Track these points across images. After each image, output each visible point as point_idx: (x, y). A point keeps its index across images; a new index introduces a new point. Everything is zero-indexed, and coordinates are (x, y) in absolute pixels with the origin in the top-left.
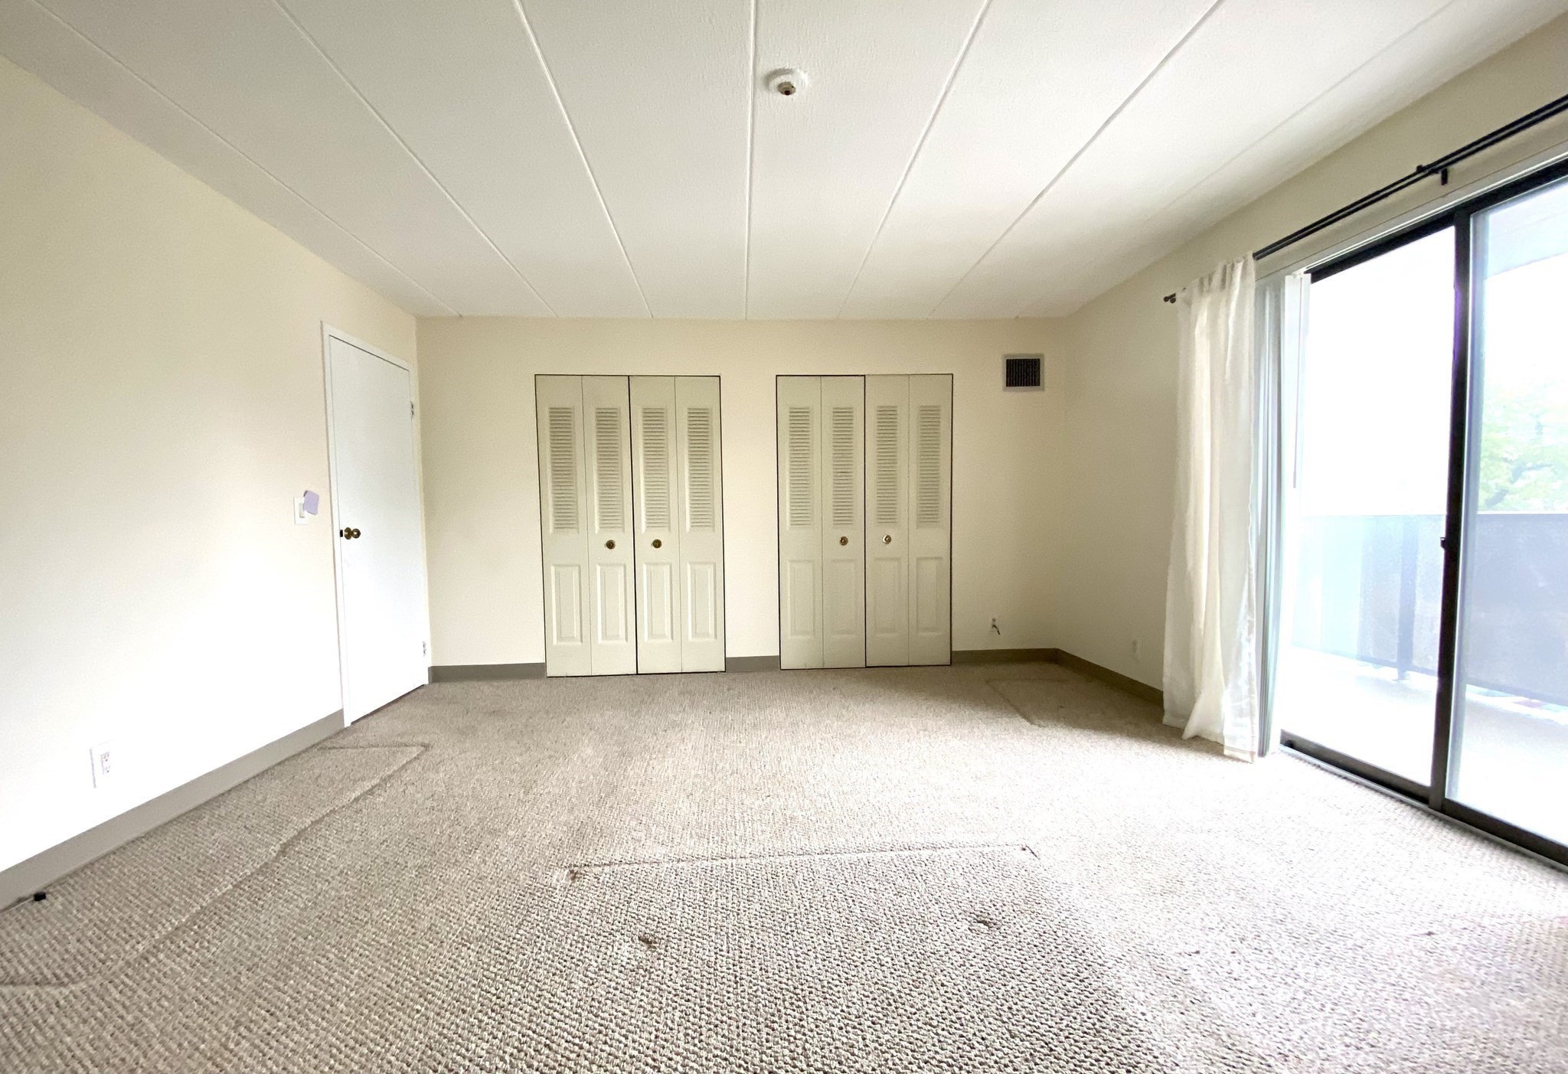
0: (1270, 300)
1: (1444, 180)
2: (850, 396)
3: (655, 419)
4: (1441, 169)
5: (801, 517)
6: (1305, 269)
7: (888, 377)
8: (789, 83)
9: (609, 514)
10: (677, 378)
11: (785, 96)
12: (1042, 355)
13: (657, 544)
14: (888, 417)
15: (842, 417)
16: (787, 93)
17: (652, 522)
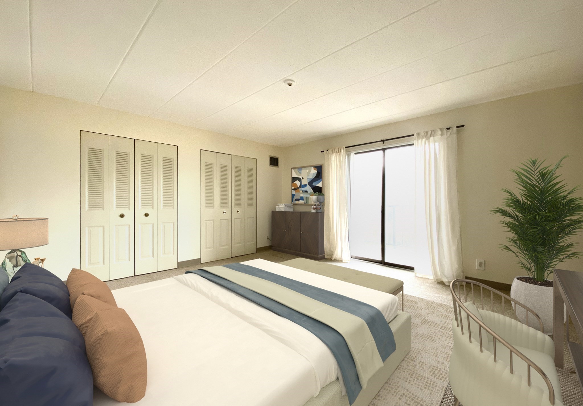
0: (347, 157)
1: (384, 143)
2: (226, 161)
3: (147, 159)
4: (383, 141)
5: (210, 203)
6: (354, 153)
7: (240, 157)
8: (292, 84)
9: (121, 201)
10: (158, 144)
11: (289, 86)
12: (278, 157)
13: (146, 215)
14: (238, 170)
15: (224, 168)
16: (290, 85)
17: (144, 206)
